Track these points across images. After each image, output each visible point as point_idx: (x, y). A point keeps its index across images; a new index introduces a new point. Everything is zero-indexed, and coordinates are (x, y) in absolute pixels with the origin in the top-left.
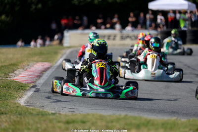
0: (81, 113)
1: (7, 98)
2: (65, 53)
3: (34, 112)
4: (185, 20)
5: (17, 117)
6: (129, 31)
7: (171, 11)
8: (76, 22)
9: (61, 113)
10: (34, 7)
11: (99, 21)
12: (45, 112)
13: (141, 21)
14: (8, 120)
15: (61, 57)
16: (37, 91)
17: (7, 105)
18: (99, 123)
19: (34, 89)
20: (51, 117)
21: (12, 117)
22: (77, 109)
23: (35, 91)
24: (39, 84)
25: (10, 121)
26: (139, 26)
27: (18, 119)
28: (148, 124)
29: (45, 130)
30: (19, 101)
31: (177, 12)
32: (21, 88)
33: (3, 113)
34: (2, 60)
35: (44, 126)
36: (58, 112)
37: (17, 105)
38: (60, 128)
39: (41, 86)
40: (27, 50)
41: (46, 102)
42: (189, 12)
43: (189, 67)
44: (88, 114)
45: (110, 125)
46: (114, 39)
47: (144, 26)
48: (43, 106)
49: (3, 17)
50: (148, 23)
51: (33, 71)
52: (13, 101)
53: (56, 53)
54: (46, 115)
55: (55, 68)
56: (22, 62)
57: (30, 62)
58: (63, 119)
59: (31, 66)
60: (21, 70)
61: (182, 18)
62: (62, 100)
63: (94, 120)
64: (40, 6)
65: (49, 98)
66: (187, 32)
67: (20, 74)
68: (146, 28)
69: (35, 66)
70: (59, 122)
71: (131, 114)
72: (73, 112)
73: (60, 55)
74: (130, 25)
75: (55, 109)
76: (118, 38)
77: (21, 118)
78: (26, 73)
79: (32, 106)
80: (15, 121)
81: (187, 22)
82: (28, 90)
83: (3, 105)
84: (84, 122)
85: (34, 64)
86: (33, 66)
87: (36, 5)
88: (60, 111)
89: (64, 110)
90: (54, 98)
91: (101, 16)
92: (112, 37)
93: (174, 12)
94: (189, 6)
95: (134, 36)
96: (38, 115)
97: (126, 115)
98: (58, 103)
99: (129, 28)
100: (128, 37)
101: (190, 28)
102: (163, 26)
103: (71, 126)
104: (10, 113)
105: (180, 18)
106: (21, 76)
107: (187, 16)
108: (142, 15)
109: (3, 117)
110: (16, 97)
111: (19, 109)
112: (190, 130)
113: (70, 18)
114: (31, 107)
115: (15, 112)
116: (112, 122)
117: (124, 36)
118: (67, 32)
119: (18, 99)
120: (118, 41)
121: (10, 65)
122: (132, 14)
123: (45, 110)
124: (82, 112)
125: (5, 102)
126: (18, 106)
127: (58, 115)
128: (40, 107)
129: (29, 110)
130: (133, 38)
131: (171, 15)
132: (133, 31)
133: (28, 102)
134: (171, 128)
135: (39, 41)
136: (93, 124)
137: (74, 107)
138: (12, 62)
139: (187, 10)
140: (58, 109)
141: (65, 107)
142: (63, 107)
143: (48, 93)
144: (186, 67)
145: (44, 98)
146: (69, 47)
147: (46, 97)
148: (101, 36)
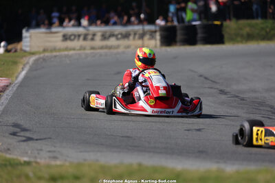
2: (27, 63)
9: (39, 160)
12: (14, 159)
15: (23, 69)
22: (59, 152)
36: (32, 160)
41: (13, 141)
43: (206, 78)
46: (92, 39)
48: (9, 149)
53: (15, 63)
54: (17, 164)
55: (17, 85)
62: (35, 138)
65: (14, 134)
72: (55, 158)
73: (21, 66)
75: (27, 153)
76: (98, 37)
88: (36, 157)
89: (41, 154)
90: (22, 134)
92: (90, 37)
95: (121, 34)
96: (5, 165)
98: (30, 143)
100: (112, 35)
117: (108, 34)
118: (27, 31)
120: (98, 42)
123: (15, 157)
127: (34, 164)
128: (5, 150)
130: (119, 36)
137: (53, 149)
140: (31, 153)
141: (41, 150)
142: (38, 150)
143: (13, 126)
144: (202, 78)
145: (7, 135)
146: (33, 54)
147: (11, 134)
148: (75, 36)
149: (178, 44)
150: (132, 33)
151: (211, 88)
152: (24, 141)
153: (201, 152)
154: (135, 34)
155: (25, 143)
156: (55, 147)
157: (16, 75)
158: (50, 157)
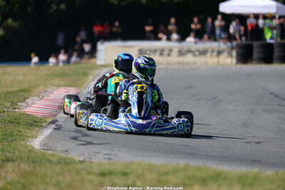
0: (122, 161)
1: (14, 138)
2: (99, 75)
3: (54, 159)
4: (271, 28)
5: (29, 166)
6: (190, 42)
7: (252, 16)
8: (114, 29)
9: (93, 160)
10: (55, 8)
11: (148, 28)
12: (69, 159)
13: (208, 29)
14: (16, 170)
15: (93, 80)
16: (58, 128)
17: (14, 149)
18: (148, 176)
19: (53, 126)
20: (79, 166)
21: (22, 166)
22: (115, 155)
23: (55, 129)
24: (62, 118)
25: (20, 172)
26: (206, 36)
27: (32, 169)
28: (217, 177)
29: (70, 185)
30: (32, 143)
31: (261, 17)
32: (34, 123)
33: (8, 160)
34: (9, 84)
35: (68, 179)
36: (88, 160)
37: (30, 148)
38: (91, 182)
39: (65, 122)
40: (44, 69)
41: (72, 144)
42: (277, 17)
43: (276, 96)
44: (132, 163)
45: (163, 178)
46: (169, 55)
47: (213, 37)
48: (67, 151)
49: (10, 21)
50: (218, 32)
51: (53, 100)
52: (23, 143)
53: (86, 74)
54: (71, 163)
55: (85, 95)
56: (37, 86)
57: (47, 87)
58: (96, 169)
59: (49, 93)
60: (35, 98)
61: (267, 25)
62: (95, 142)
63: (140, 171)
64: (63, 6)
65: (75, 138)
66: (275, 45)
67: (34, 104)
68: (215, 40)
69: (56, 92)
70: (90, 173)
71: (193, 163)
72: (110, 159)
73: (91, 77)
74: (192, 34)
76: (175, 53)
77: (34, 167)
78: (43, 102)
79: (51, 150)
80: (26, 172)
81: (275, 32)
82: (45, 127)
83: (9, 149)
84: (125, 174)
85: (54, 90)
86: (52, 93)
87: (58, 5)
88: (91, 158)
89: (97, 156)
90: (83, 138)
91: (150, 21)
92: (166, 53)
93: (257, 16)
94: (278, 8)
95: (198, 51)
96: (59, 163)
97: (187, 165)
98: (89, 147)
99: (191, 39)
100: (189, 51)
101: (279, 40)
102: (241, 36)
103: (107, 179)
104: (19, 161)
105: (264, 24)
106: (35, 107)
107: (275, 22)
108: (209, 20)
109: (10, 166)
110: (28, 137)
111: (33, 155)
112: (279, 187)
113: (106, 24)
114: (50, 152)
115: (26, 158)
116: (166, 174)
117: (184, 50)
118: (102, 44)
119: (30, 140)
120: (175, 58)
121: (20, 91)
122: (196, 20)
123: (70, 156)
124: (122, 159)
125: (12, 144)
126: (30, 151)
127: (87, 163)
128: (63, 151)
129: (47, 156)
130: (197, 53)
131: (251, 21)
132: (196, 43)
133: (45, 144)
134: (251, 185)
135: (62, 57)
136: (139, 177)
138: (23, 86)
139: (275, 14)
140: (88, 155)
141: (99, 153)
142: (95, 153)
143: (74, 131)
144: (273, 96)
145: (67, 139)
146: (105, 66)
147: (71, 138)
148: (150, 51)
149: (254, 62)
150: (210, 50)
151: (280, 105)
152: (83, 145)
153: (255, 161)
154: (213, 51)
155: (84, 146)
156: (112, 151)
157: (85, 85)
158: (105, 158)
